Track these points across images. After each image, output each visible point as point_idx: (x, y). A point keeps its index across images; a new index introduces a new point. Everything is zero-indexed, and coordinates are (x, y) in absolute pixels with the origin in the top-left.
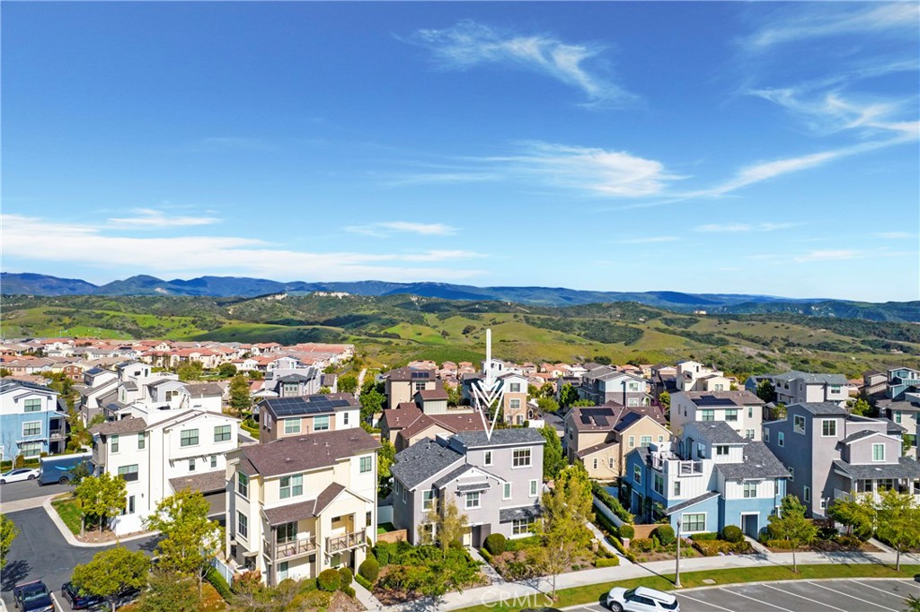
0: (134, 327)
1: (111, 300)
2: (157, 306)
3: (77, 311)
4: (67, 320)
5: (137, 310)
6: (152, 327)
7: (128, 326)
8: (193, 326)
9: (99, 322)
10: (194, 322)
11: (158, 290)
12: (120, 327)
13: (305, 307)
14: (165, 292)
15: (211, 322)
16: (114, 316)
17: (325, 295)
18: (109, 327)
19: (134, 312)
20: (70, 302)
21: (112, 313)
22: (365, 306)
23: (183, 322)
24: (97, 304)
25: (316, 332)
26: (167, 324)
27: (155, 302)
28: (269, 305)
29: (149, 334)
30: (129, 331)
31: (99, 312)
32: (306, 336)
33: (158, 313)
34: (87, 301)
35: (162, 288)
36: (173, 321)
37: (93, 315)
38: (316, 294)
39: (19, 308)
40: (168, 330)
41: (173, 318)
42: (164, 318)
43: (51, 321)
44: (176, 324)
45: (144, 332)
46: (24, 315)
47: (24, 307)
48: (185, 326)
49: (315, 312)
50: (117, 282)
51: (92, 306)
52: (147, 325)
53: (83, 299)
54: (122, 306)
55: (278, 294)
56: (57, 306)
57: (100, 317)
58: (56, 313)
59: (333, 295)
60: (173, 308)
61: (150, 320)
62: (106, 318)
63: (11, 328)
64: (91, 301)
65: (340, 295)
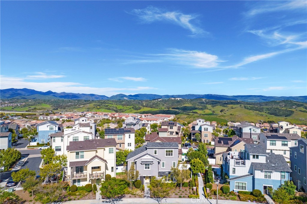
0: (116, 109)
1: (111, 101)
2: (123, 103)
3: (101, 105)
4: (98, 107)
5: (117, 104)
6: (121, 109)
7: (114, 109)
8: (132, 109)
9: (107, 108)
10: (133, 108)
11: (125, 98)
12: (112, 109)
13: (167, 103)
14: (127, 99)
15: (138, 108)
16: (111, 106)
17: (174, 99)
18: (109, 109)
19: (117, 105)
20: (100, 102)
21: (110, 105)
22: (186, 102)
23: (130, 108)
24: (107, 102)
25: (169, 111)
26: (125, 108)
27: (123, 102)
28: (156, 102)
29: (120, 111)
30: (114, 110)
31: (107, 105)
32: (166, 112)
33: (123, 105)
34: (104, 102)
35: (126, 98)
36: (127, 107)
37: (105, 106)
38: (171, 99)
39: (88, 104)
40: (125, 110)
41: (127, 106)
42: (124, 106)
43: (94, 107)
44: (128, 108)
45: (118, 111)
46: (88, 105)
47: (89, 103)
48: (130, 109)
49: (170, 105)
50: (113, 96)
51: (106, 103)
52: (120, 109)
53: (104, 101)
54: (113, 103)
55: (159, 99)
56: (97, 103)
57: (107, 106)
58: (96, 105)
59: (176, 99)
60: (128, 103)
61: (120, 107)
62: (109, 106)
63: (85, 109)
64: (105, 101)
65: (179, 99)
